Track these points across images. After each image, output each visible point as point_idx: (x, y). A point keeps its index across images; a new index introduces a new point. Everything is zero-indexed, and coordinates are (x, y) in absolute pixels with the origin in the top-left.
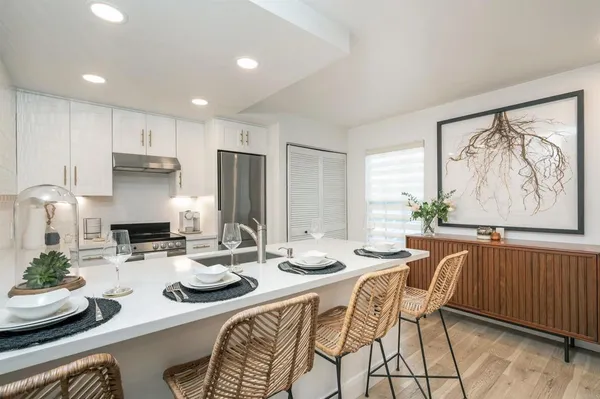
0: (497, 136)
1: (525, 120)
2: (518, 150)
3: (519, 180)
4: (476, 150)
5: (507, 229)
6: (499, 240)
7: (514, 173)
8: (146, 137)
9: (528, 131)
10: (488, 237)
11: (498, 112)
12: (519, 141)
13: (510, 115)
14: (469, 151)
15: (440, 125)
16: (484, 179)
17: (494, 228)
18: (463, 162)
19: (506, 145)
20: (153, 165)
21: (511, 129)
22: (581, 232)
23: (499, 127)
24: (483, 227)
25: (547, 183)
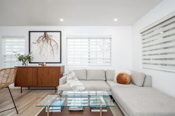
0: (45, 38)
1: (51, 35)
3: (49, 50)
4: (40, 41)
5: (46, 63)
6: (44, 66)
7: (48, 48)
9: (51, 38)
10: (41, 65)
11: (45, 32)
12: (50, 41)
13: (48, 33)
14: (38, 41)
16: (41, 50)
17: (43, 63)
18: (36, 44)
19: (47, 41)
21: (48, 37)
22: (61, 63)
23: (45, 36)
24: (40, 63)
25: (55, 51)
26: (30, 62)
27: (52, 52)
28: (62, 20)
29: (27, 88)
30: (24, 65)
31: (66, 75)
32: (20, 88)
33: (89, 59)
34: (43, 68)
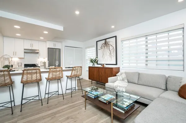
0: (105, 45)
2: (108, 47)
3: (108, 54)
5: (106, 64)
7: (108, 52)
8: (32, 45)
9: (109, 44)
10: (102, 66)
11: (105, 39)
12: (108, 46)
13: (108, 40)
14: (101, 48)
15: (97, 42)
16: (103, 54)
17: (104, 64)
18: (100, 50)
19: (106, 47)
20: (36, 51)
22: (116, 64)
23: (106, 43)
24: (102, 64)
25: (112, 54)
26: (97, 64)
27: (110, 55)
28: (113, 27)
29: (96, 82)
30: (94, 66)
31: (118, 76)
32: (91, 80)
33: (147, 61)
34: (104, 68)
